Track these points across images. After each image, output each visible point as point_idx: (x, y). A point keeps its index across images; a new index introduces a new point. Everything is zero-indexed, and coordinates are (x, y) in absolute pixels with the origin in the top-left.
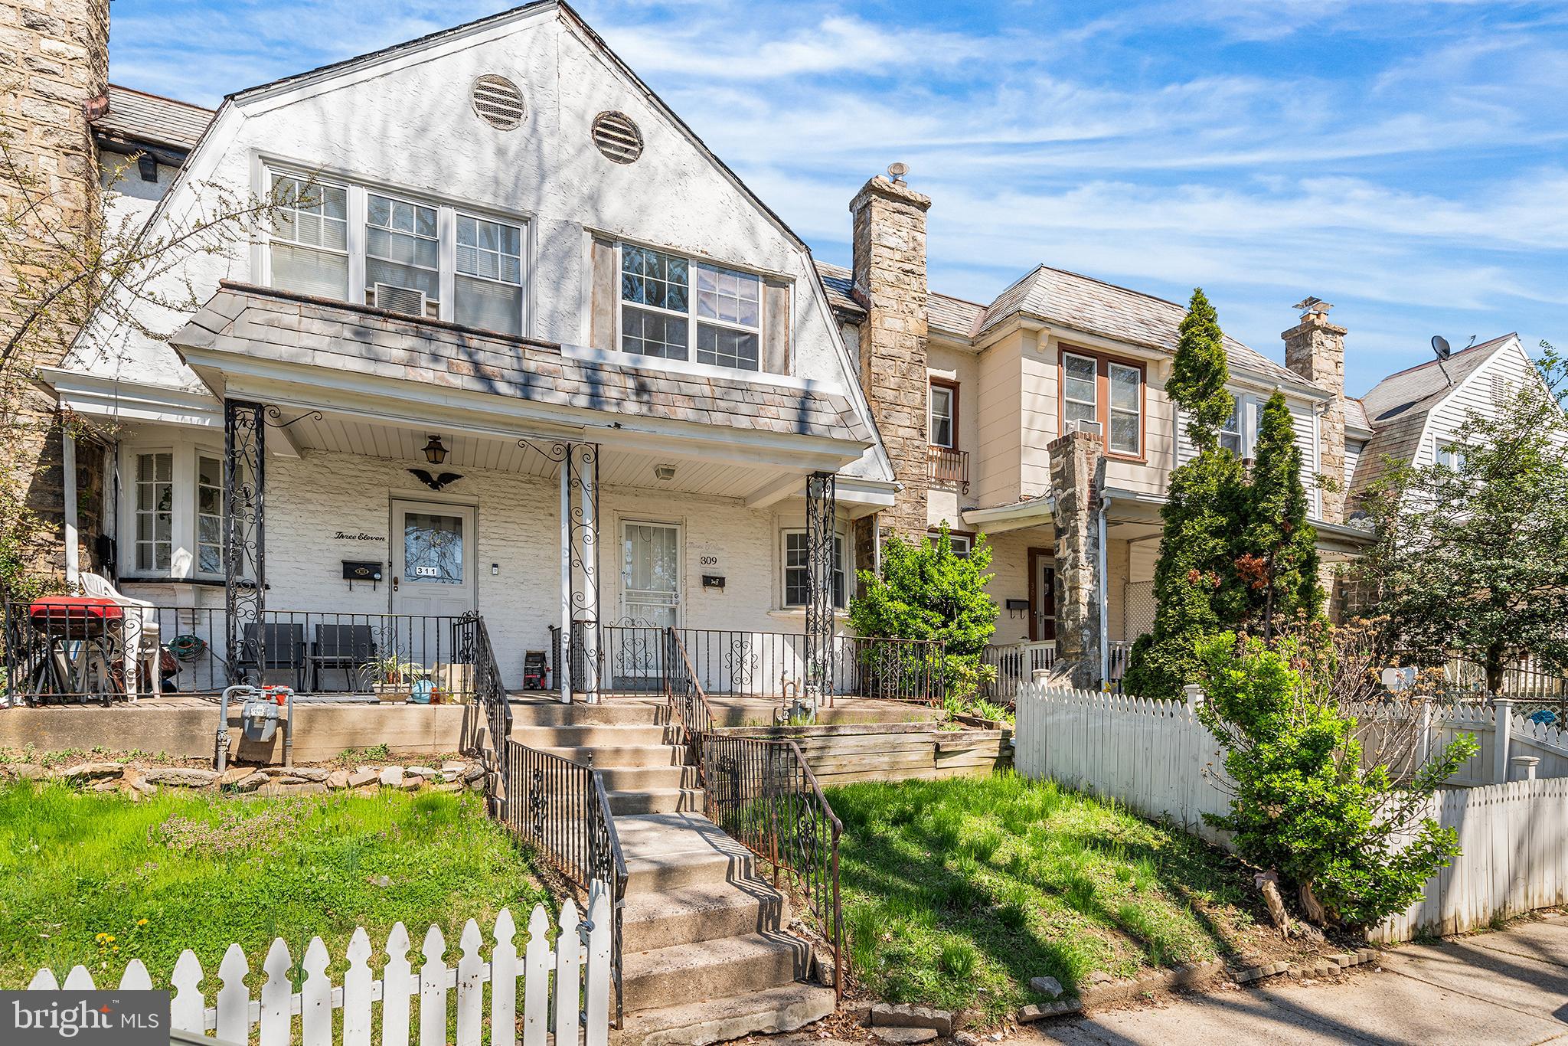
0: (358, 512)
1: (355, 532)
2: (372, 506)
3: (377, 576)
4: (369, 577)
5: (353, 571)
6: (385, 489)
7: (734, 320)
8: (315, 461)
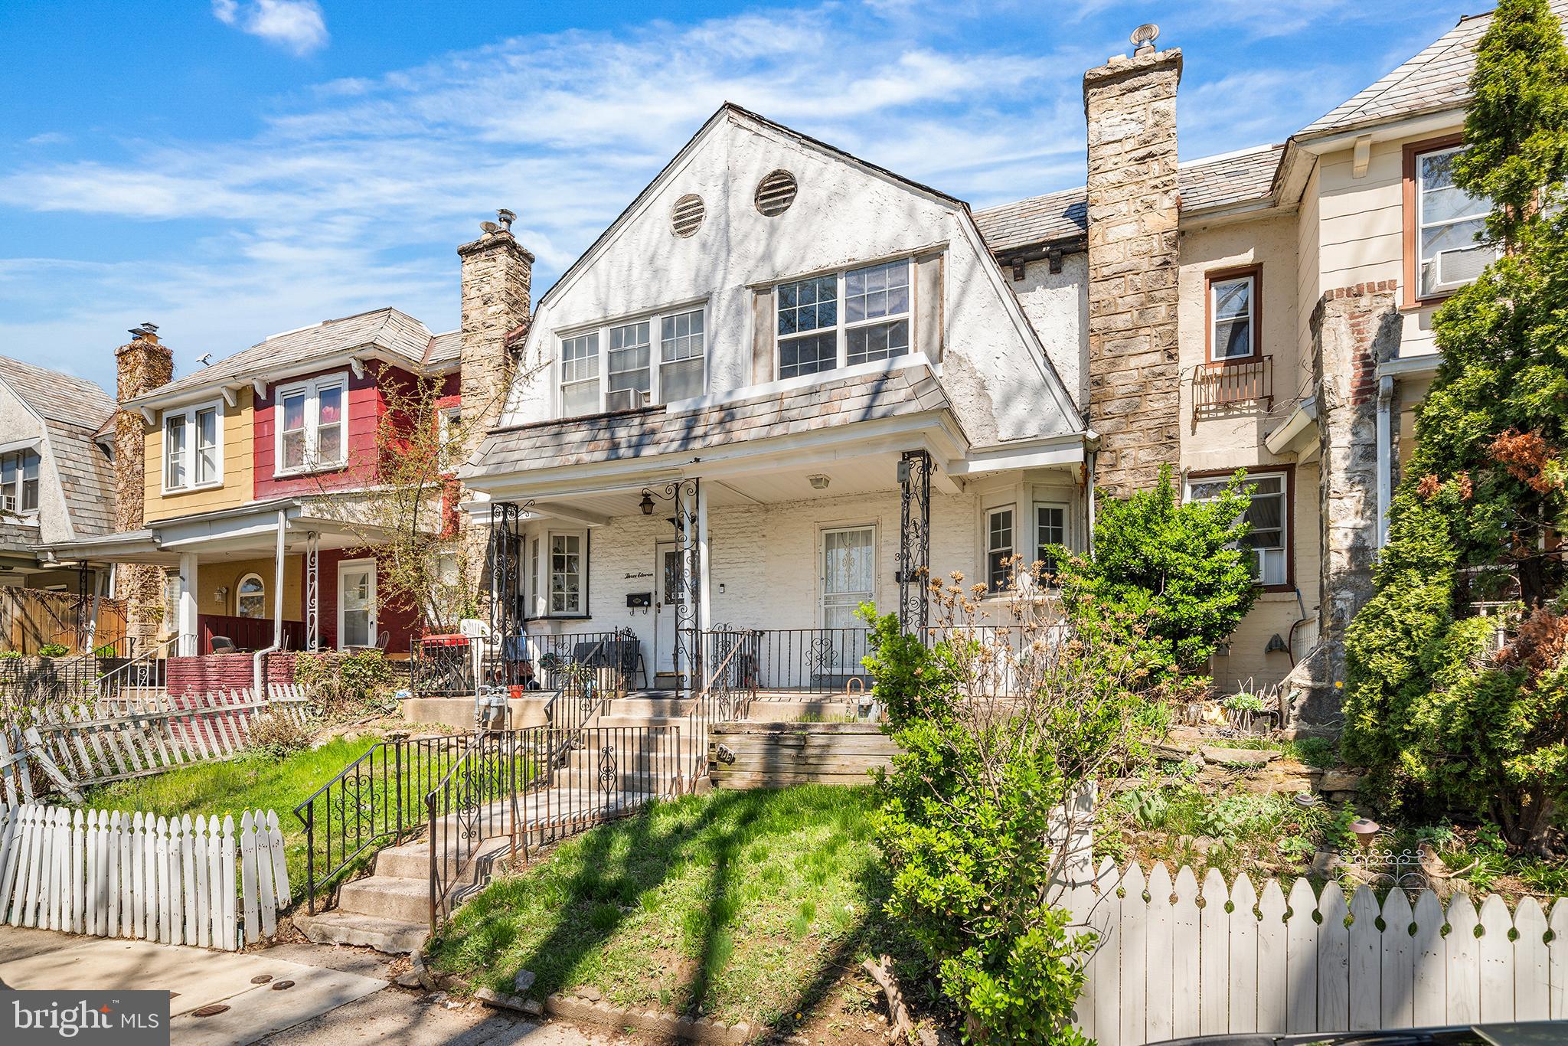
0: (639, 557)
1: (636, 573)
2: (646, 551)
3: (646, 603)
4: (641, 605)
5: (636, 601)
6: (653, 537)
7: (883, 313)
8: (616, 525)
